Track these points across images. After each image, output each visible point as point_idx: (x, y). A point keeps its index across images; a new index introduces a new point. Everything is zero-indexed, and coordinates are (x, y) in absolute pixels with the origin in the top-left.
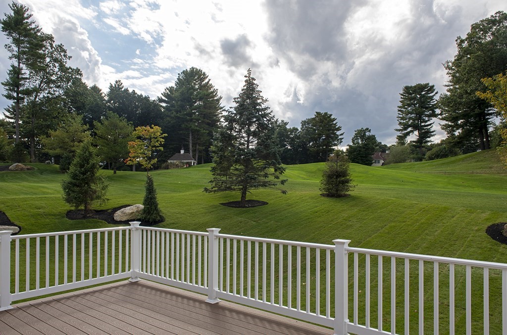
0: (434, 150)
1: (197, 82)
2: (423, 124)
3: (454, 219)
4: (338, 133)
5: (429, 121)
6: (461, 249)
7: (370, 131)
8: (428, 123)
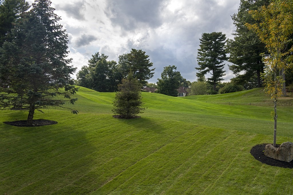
0: (225, 87)
1: (18, 10)
2: (216, 65)
3: (226, 140)
4: (150, 68)
5: (221, 62)
6: (227, 169)
7: (176, 68)
8: (221, 64)
